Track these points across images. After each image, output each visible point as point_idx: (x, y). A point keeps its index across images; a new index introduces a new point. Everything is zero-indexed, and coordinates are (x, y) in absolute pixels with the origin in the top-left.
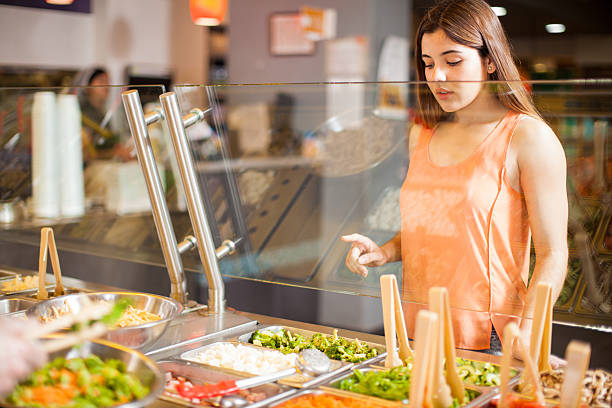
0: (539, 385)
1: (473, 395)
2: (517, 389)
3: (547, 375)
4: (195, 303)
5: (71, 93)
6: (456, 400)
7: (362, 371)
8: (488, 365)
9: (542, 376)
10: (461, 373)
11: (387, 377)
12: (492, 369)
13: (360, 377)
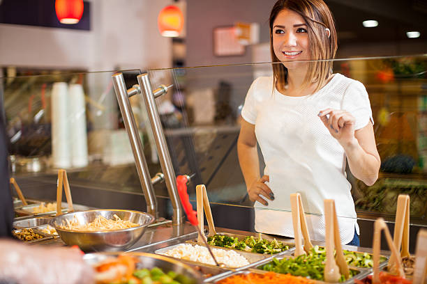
0: (401, 266)
1: (355, 273)
2: (386, 269)
3: (407, 259)
4: (164, 219)
5: (78, 83)
6: (343, 276)
7: (278, 259)
8: (366, 254)
9: (403, 260)
10: (347, 259)
11: (296, 262)
12: (369, 257)
13: (276, 262)
